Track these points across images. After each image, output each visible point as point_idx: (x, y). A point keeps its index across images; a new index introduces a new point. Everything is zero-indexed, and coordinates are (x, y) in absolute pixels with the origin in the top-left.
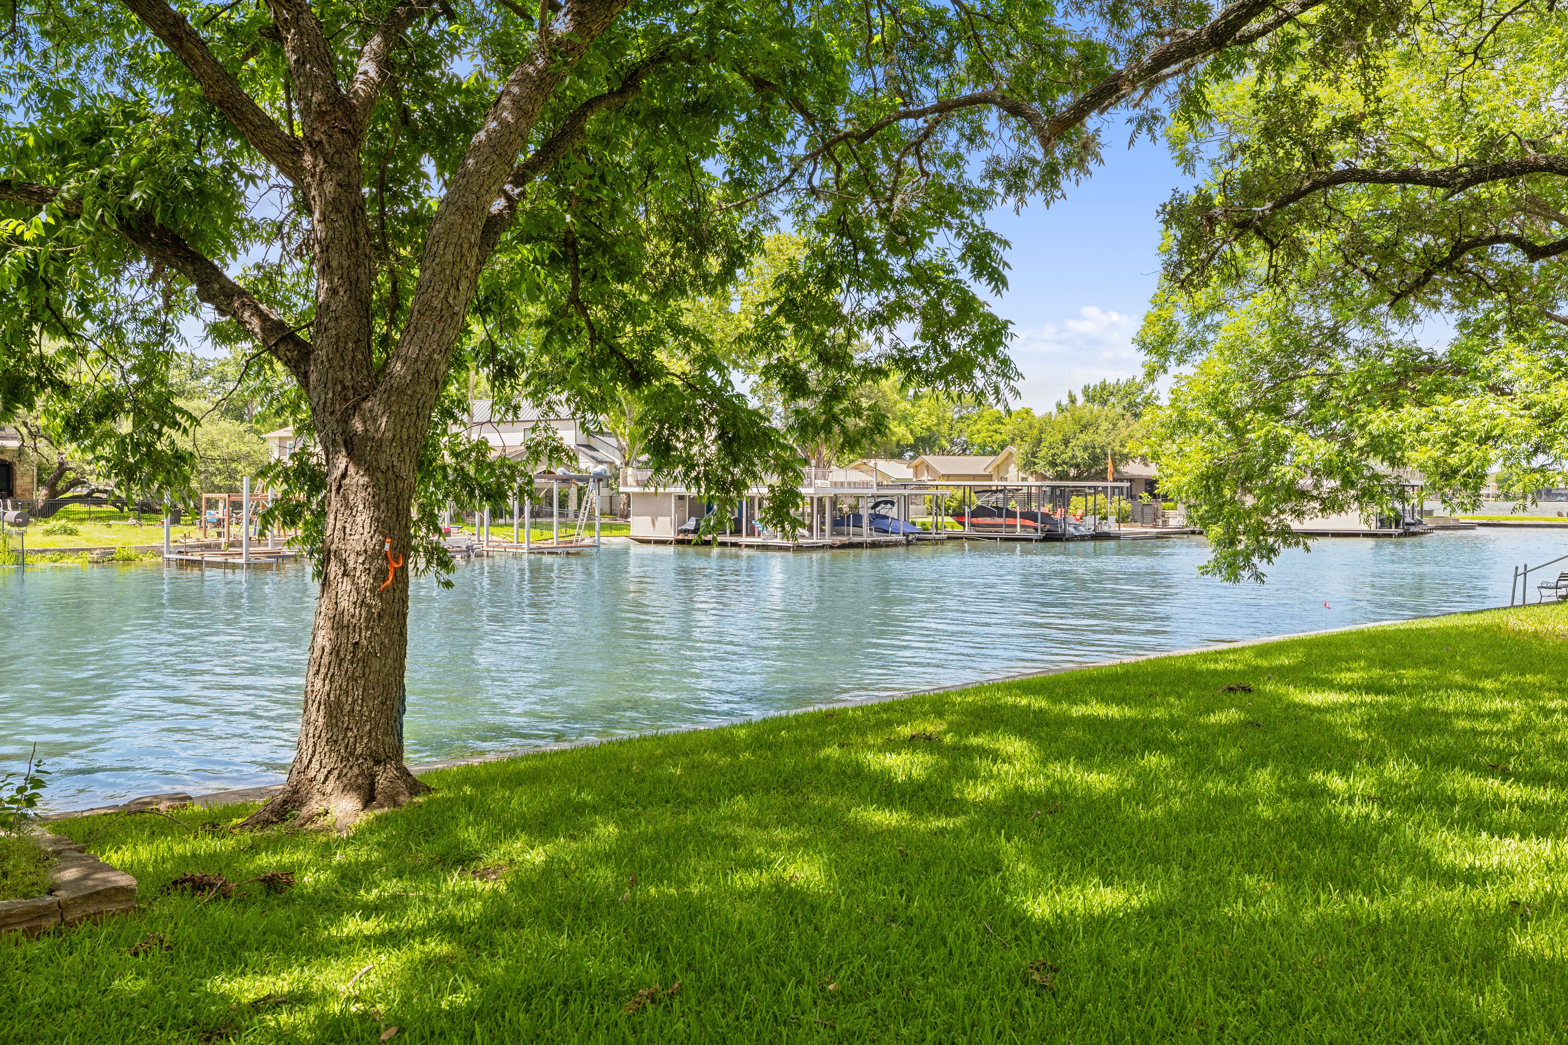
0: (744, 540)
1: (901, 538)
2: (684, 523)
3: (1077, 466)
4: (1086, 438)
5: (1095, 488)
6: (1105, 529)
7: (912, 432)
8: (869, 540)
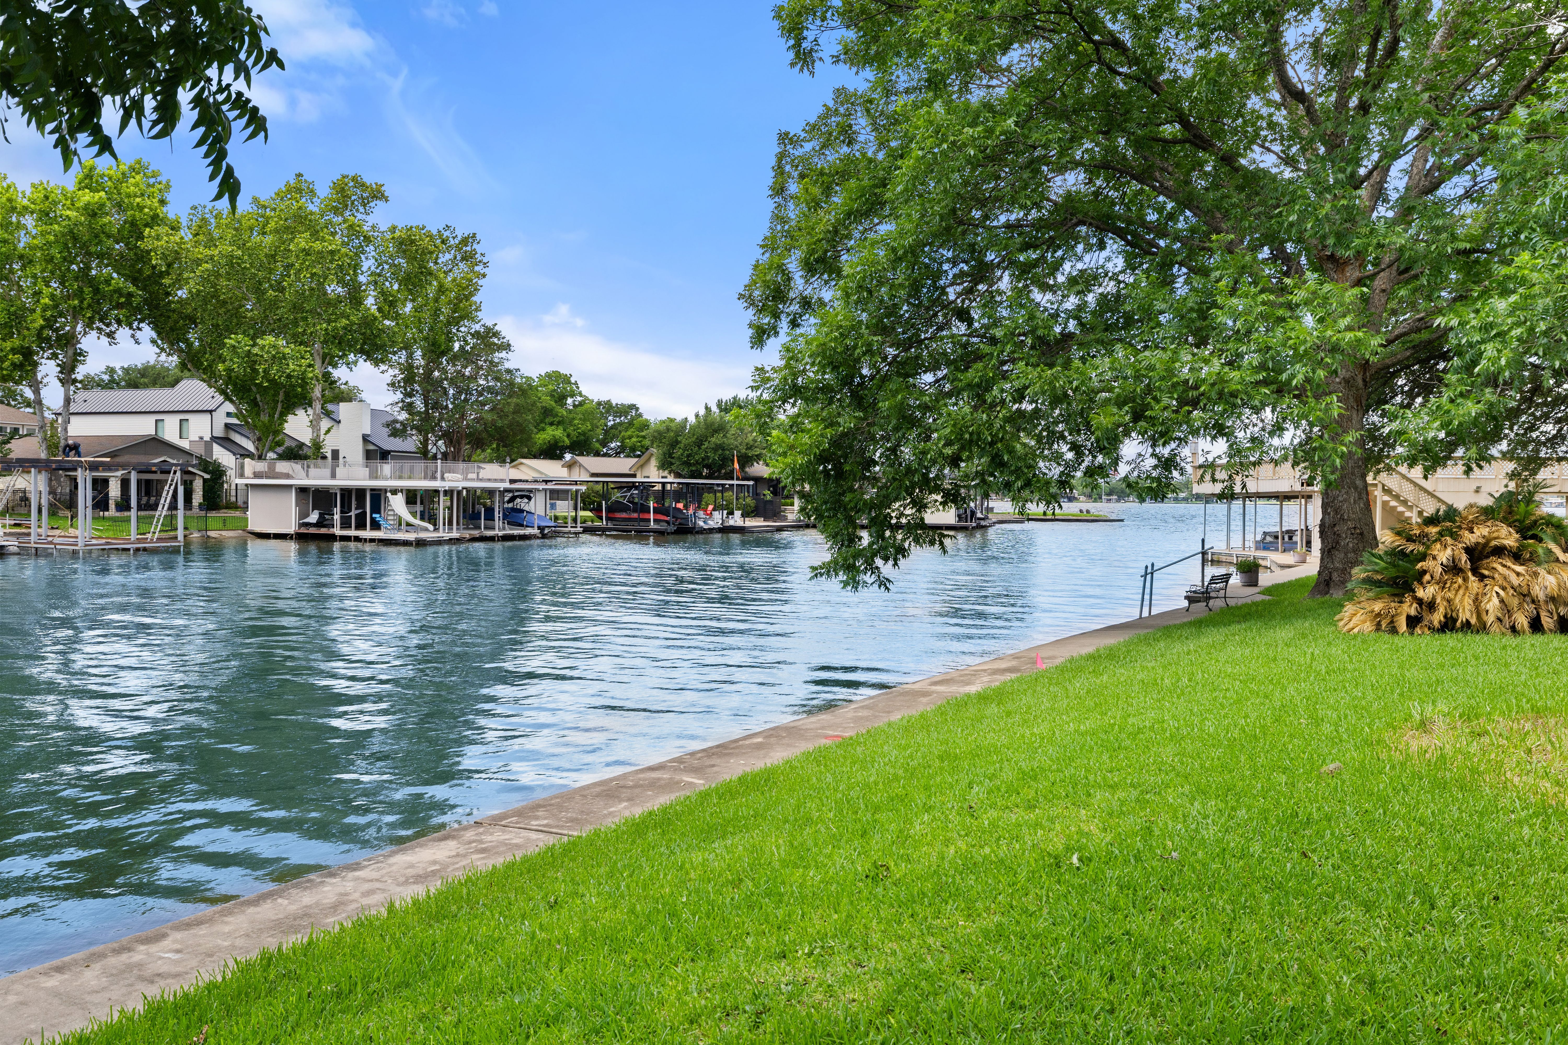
0: (367, 534)
1: (536, 531)
2: (308, 515)
3: (708, 466)
4: (715, 440)
5: (723, 485)
6: (731, 522)
7: (568, 436)
8: (501, 533)
